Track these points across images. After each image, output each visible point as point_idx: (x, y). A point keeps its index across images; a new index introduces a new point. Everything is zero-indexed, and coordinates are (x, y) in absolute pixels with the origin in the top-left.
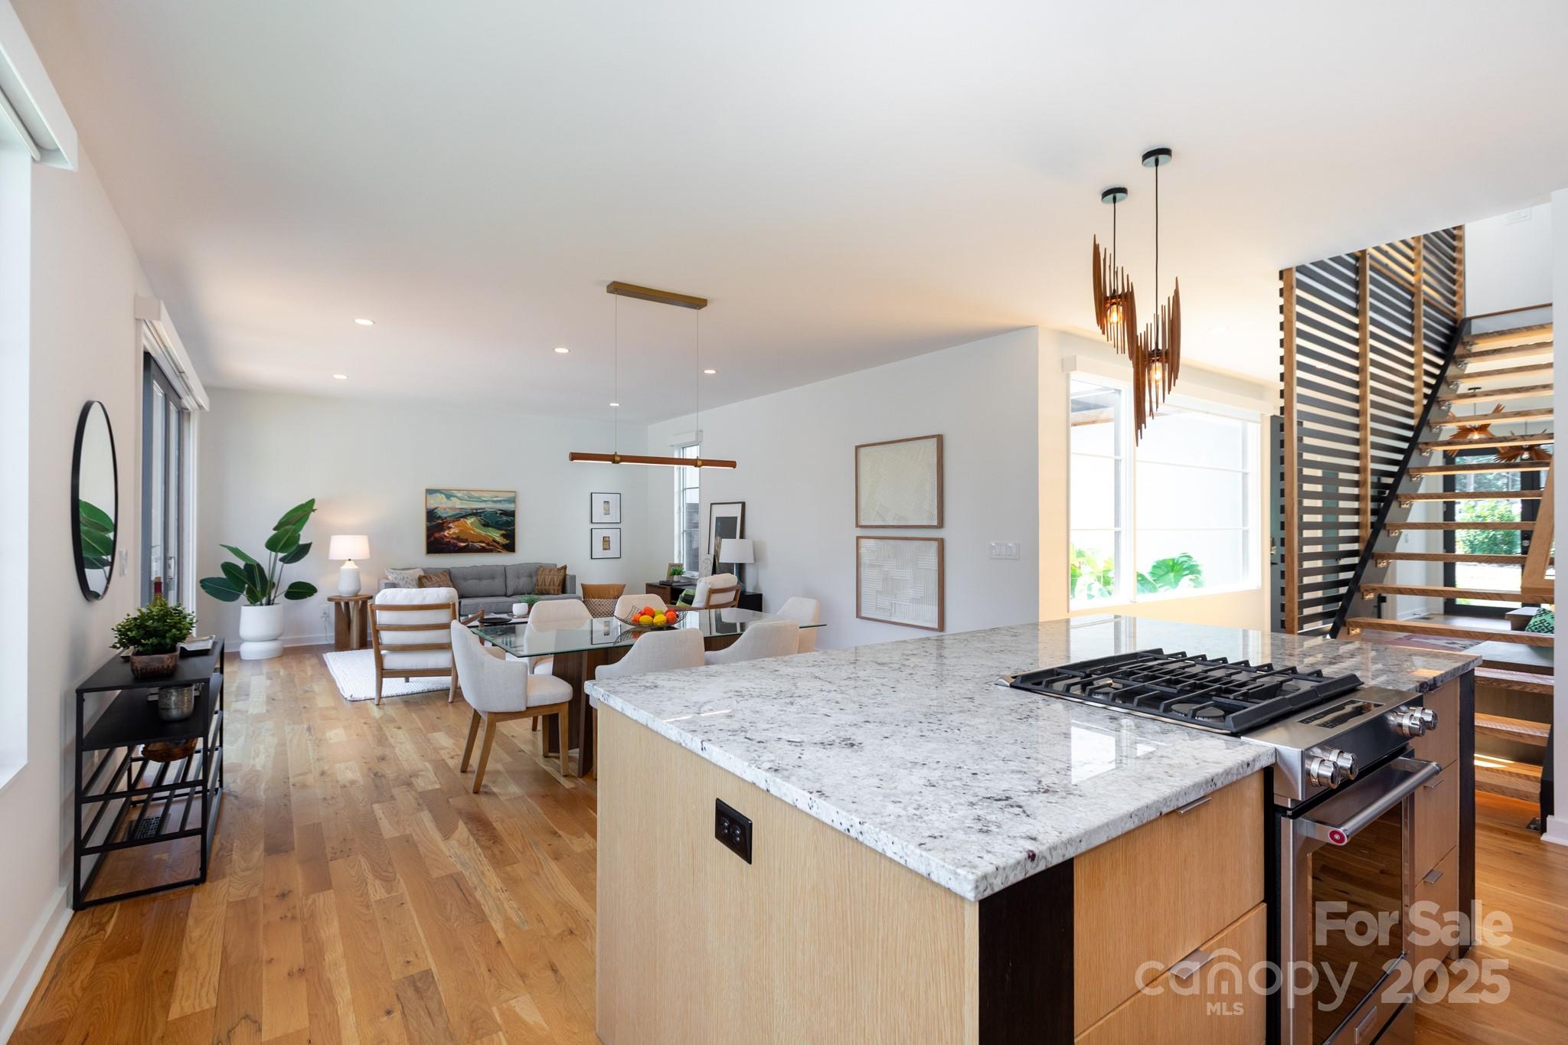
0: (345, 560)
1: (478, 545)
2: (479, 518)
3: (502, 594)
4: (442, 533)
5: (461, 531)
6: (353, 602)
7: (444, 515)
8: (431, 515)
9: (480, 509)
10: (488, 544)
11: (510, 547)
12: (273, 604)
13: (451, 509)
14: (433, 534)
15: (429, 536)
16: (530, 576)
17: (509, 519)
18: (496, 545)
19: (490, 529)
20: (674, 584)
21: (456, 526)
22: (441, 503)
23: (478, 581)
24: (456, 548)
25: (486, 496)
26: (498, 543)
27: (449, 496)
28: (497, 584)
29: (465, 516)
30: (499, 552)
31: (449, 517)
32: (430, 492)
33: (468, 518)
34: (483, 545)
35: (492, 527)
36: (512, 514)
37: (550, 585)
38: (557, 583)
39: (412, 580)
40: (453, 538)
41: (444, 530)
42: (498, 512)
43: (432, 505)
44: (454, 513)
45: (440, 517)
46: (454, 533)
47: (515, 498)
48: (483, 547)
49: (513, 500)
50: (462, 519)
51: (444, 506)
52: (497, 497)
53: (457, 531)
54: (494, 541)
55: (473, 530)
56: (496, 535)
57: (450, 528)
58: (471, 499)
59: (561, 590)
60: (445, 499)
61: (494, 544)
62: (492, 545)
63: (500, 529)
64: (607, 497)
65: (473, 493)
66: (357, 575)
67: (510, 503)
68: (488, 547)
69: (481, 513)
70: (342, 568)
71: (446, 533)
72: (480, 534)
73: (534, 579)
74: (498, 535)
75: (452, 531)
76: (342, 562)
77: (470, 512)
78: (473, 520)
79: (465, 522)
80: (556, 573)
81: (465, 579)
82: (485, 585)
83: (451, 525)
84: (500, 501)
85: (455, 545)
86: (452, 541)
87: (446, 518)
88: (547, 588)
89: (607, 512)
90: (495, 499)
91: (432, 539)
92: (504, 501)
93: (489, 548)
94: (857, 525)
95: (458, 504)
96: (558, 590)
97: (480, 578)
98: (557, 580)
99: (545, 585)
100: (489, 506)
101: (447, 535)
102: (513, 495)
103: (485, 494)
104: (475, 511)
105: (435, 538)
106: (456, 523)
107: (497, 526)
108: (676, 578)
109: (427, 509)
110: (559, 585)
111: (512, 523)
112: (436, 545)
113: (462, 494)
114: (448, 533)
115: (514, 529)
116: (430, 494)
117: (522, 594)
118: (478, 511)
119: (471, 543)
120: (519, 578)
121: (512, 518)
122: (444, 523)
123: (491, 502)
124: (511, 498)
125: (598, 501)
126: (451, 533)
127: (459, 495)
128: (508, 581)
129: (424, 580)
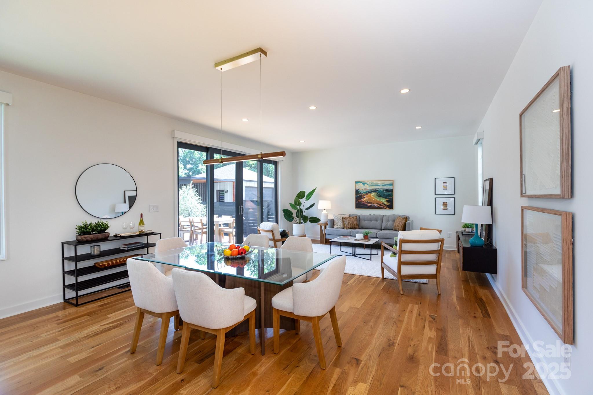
0: (323, 210)
1: (376, 205)
2: (376, 193)
3: (379, 228)
4: (361, 200)
5: (369, 199)
7: (362, 192)
8: (357, 192)
10: (380, 205)
11: (391, 207)
12: (301, 224)
13: (364, 189)
14: (358, 200)
15: (356, 201)
17: (390, 193)
18: (385, 206)
19: (381, 198)
21: (367, 197)
22: (361, 187)
23: (369, 222)
24: (367, 207)
25: (379, 183)
26: (385, 205)
27: (364, 184)
28: (378, 224)
29: (371, 192)
30: (385, 209)
32: (357, 182)
33: (372, 193)
34: (378, 205)
35: (382, 197)
36: (391, 191)
39: (341, 219)
40: (365, 202)
41: (362, 199)
42: (385, 190)
43: (357, 189)
44: (367, 191)
45: (360, 193)
46: (366, 200)
48: (378, 206)
49: (392, 184)
50: (369, 194)
51: (362, 188)
52: (384, 183)
53: (367, 199)
54: (383, 203)
55: (374, 199)
56: (384, 201)
57: (365, 197)
58: (373, 184)
59: (402, 228)
60: (363, 185)
61: (383, 205)
63: (386, 198)
64: (444, 180)
65: (373, 182)
66: (327, 216)
67: (391, 186)
68: (380, 206)
70: (322, 213)
72: (377, 201)
74: (385, 201)
75: (365, 199)
77: (373, 190)
78: (374, 194)
79: (371, 195)
80: (403, 219)
81: (365, 220)
82: (372, 224)
83: (365, 196)
84: (386, 185)
85: (367, 205)
86: (365, 203)
87: (363, 193)
88: (395, 227)
89: (445, 188)
90: (383, 184)
91: (358, 202)
92: (388, 185)
93: (381, 207)
94: (522, 195)
95: (367, 187)
96: (400, 228)
97: (371, 220)
100: (381, 188)
102: (392, 182)
104: (374, 190)
105: (359, 202)
106: (367, 196)
107: (385, 197)
109: (355, 190)
112: (359, 205)
113: (369, 182)
114: (364, 200)
115: (392, 198)
116: (357, 183)
117: (389, 229)
118: (376, 190)
119: (373, 204)
120: (388, 221)
121: (391, 193)
122: (362, 195)
123: (382, 186)
124: (391, 183)
125: (439, 183)
126: (365, 200)
127: (368, 183)
128: (383, 223)
129: (344, 219)
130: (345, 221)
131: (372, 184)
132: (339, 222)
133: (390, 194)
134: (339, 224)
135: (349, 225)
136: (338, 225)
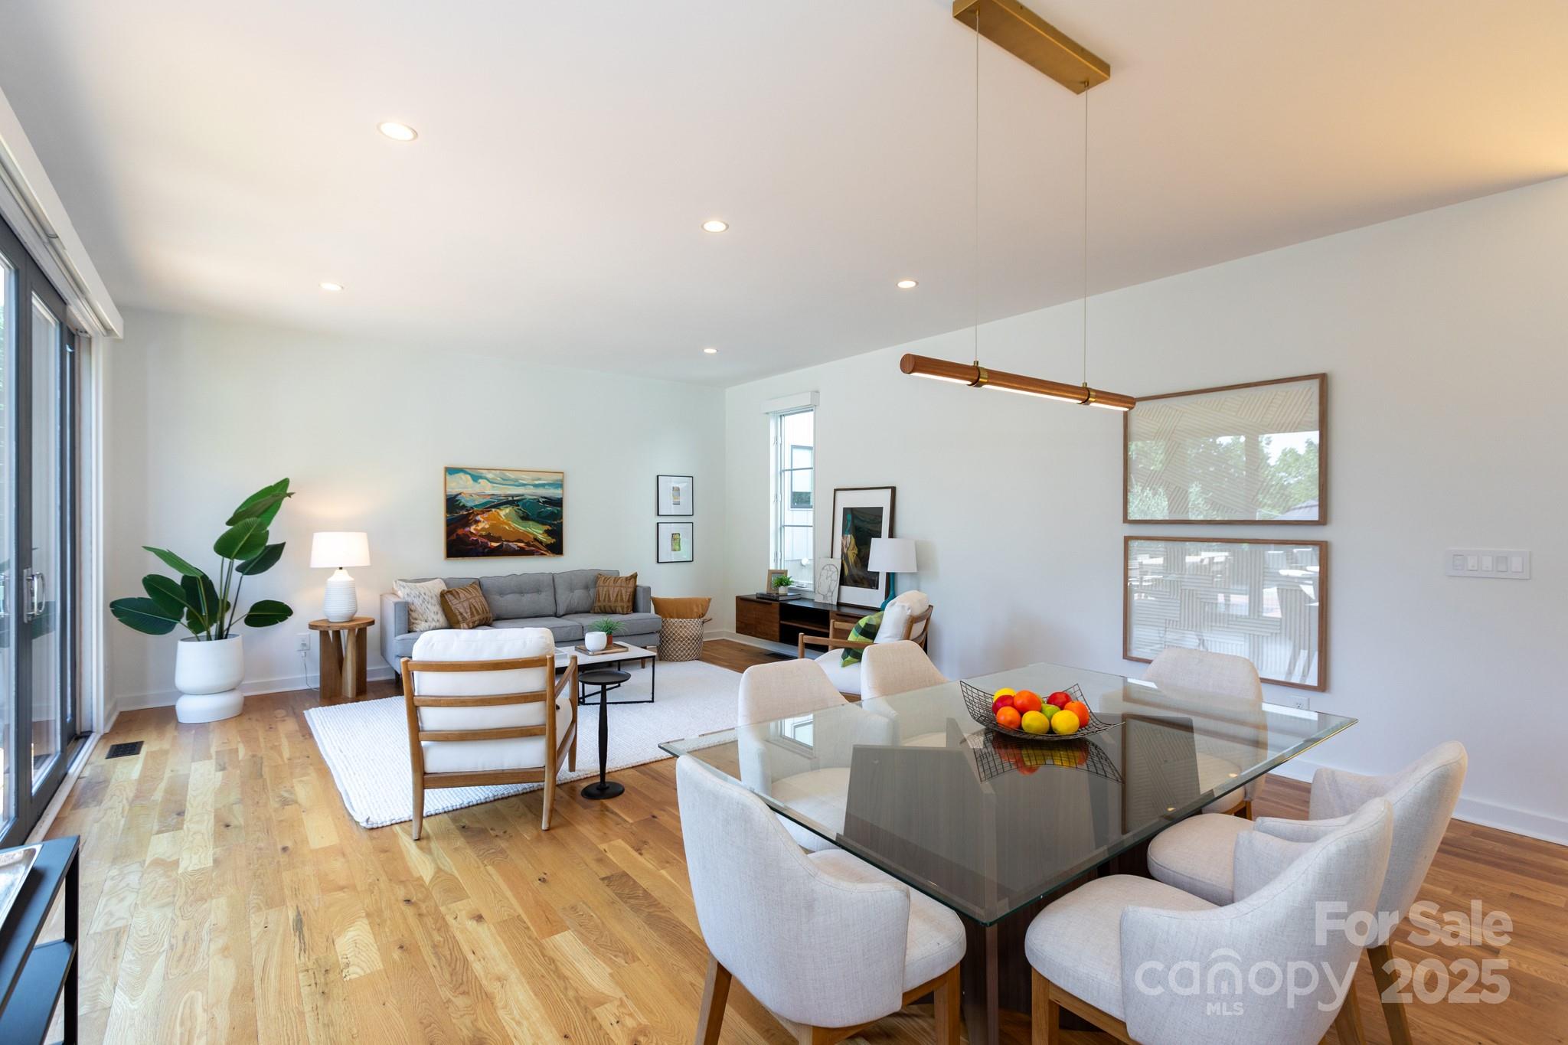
0: (334, 569)
1: (514, 545)
2: (516, 508)
3: (551, 613)
4: (467, 529)
5: (492, 526)
6: (346, 631)
7: (469, 504)
8: (452, 503)
9: (517, 496)
10: (528, 544)
11: (556, 549)
12: (226, 638)
13: (478, 495)
14: (456, 531)
15: (450, 531)
16: (587, 588)
17: (555, 509)
18: (540, 546)
19: (531, 523)
20: (781, 599)
21: (487, 519)
22: (466, 487)
23: (517, 596)
24: (486, 550)
25: (526, 478)
26: (541, 542)
27: (476, 478)
28: (544, 600)
29: (498, 506)
30: (542, 554)
31: (476, 506)
32: (450, 471)
33: (502, 508)
34: (522, 545)
35: (533, 520)
36: (558, 503)
37: (616, 600)
38: (624, 598)
39: (432, 598)
40: (481, 536)
41: (469, 525)
42: (541, 500)
43: (453, 490)
44: (485, 500)
45: (464, 507)
46: (483, 529)
47: (562, 481)
48: (520, 548)
49: (559, 485)
50: (493, 510)
51: (470, 491)
52: (539, 479)
53: (487, 526)
54: (536, 539)
55: (509, 525)
56: (538, 531)
57: (479, 521)
58: (506, 481)
59: (631, 608)
60: (472, 482)
61: (537, 544)
62: (533, 546)
63: (543, 524)
64: (674, 482)
65: (508, 474)
66: (352, 590)
67: (557, 488)
68: (527, 548)
69: (518, 501)
70: (329, 580)
71: (472, 529)
72: (517, 531)
73: (592, 592)
74: (541, 532)
75: (480, 526)
76: (330, 571)
77: (504, 499)
78: (507, 510)
79: (498, 514)
80: (624, 584)
81: (502, 593)
82: (527, 602)
83: (479, 518)
84: (543, 486)
85: (485, 546)
86: (480, 540)
87: (472, 508)
88: (612, 604)
89: (677, 501)
90: (537, 482)
91: (454, 537)
92: (549, 485)
93: (529, 549)
94: (1126, 520)
95: (489, 489)
96: (628, 607)
97: (521, 592)
98: (626, 595)
99: (609, 601)
100: (529, 492)
101: (474, 532)
102: (559, 477)
103: (524, 476)
104: (510, 499)
105: (457, 535)
106: (486, 515)
107: (540, 519)
108: (782, 590)
109: (447, 495)
110: (628, 601)
111: (559, 516)
112: (458, 545)
113: (494, 474)
114: (475, 529)
115: (562, 523)
116: (450, 474)
117: (576, 613)
118: (515, 498)
119: (505, 543)
120: (572, 590)
121: (559, 509)
122: (469, 514)
123: (532, 487)
124: (557, 481)
125: (666, 485)
126: (479, 528)
127: (490, 476)
128: (558, 597)
129: (449, 597)
130: (455, 601)
131: (504, 480)
132: (429, 607)
133: (556, 511)
134: (433, 616)
135: (472, 614)
136: (430, 619)
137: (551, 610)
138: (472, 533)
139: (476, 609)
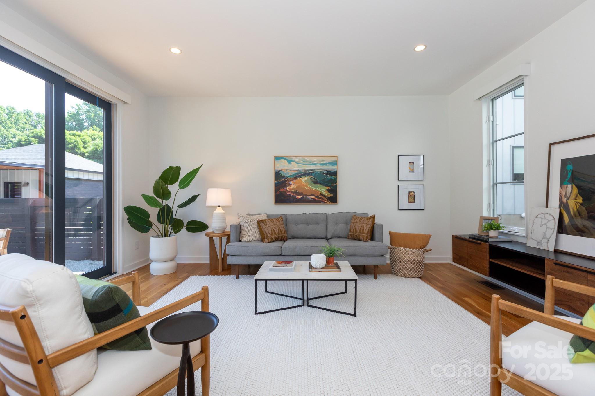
0: (217, 207)
1: (310, 197)
2: (311, 177)
3: (323, 237)
4: (285, 188)
5: (298, 187)
7: (286, 175)
8: (278, 175)
9: (311, 170)
10: (317, 197)
11: (334, 200)
12: (169, 236)
13: (291, 170)
14: (279, 190)
15: (276, 190)
16: (347, 223)
17: (333, 177)
18: (323, 198)
19: (319, 185)
20: (490, 240)
21: (295, 183)
22: (284, 167)
24: (295, 200)
25: (316, 160)
26: (325, 196)
27: (289, 161)
28: (320, 230)
29: (301, 176)
30: (325, 203)
31: (290, 176)
32: (277, 158)
33: (303, 177)
34: (314, 197)
35: (320, 184)
36: (335, 174)
37: (360, 232)
38: (366, 231)
39: (254, 224)
40: (292, 192)
41: (286, 186)
42: (325, 172)
43: (278, 169)
44: (294, 173)
45: (283, 177)
46: (293, 188)
47: (337, 161)
48: (314, 199)
49: (335, 163)
50: (299, 178)
52: (324, 161)
53: (295, 187)
54: (322, 194)
55: (307, 186)
56: (323, 190)
57: (291, 184)
58: (305, 163)
59: (369, 238)
60: (287, 164)
61: (322, 196)
62: (320, 198)
63: (326, 186)
64: (411, 159)
65: (306, 158)
66: (224, 217)
67: (334, 165)
68: (317, 199)
69: (312, 173)
70: (214, 212)
71: (288, 188)
72: (311, 190)
73: (349, 226)
74: (325, 190)
75: (292, 187)
76: (214, 208)
77: (304, 172)
78: (306, 178)
79: (301, 180)
80: (365, 222)
81: (297, 224)
82: (310, 229)
83: (291, 182)
84: (326, 164)
85: (294, 198)
86: (292, 194)
87: (287, 177)
88: (357, 234)
89: (412, 171)
90: (322, 162)
91: (279, 193)
92: (329, 163)
93: (318, 200)
95: (296, 167)
96: (367, 237)
97: (307, 223)
98: (367, 228)
99: (356, 232)
100: (318, 168)
101: (289, 190)
102: (335, 159)
103: (315, 159)
104: (308, 172)
106: (295, 181)
107: (324, 183)
108: (493, 233)
109: (275, 171)
110: (368, 233)
111: (335, 181)
112: (281, 197)
113: (299, 159)
114: (289, 188)
115: (337, 185)
116: (277, 160)
117: (339, 238)
118: (310, 172)
119: (305, 196)
120: (337, 224)
121: (335, 177)
122: (286, 181)
123: (319, 165)
124: (334, 161)
125: (404, 162)
126: (291, 188)
127: (297, 160)
128: (328, 227)
129: (261, 224)
130: (264, 226)
131: (304, 162)
132: (252, 228)
133: (333, 179)
134: (252, 233)
135: (272, 234)
136: (251, 235)
137: (323, 235)
138: (287, 191)
139: (274, 232)
